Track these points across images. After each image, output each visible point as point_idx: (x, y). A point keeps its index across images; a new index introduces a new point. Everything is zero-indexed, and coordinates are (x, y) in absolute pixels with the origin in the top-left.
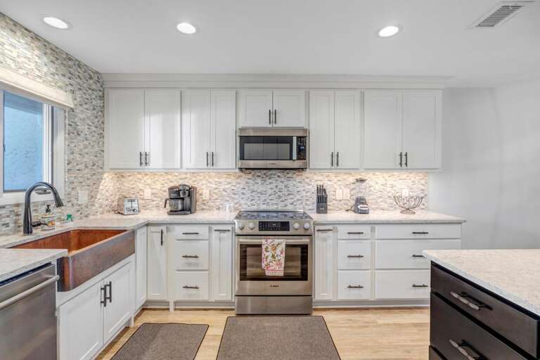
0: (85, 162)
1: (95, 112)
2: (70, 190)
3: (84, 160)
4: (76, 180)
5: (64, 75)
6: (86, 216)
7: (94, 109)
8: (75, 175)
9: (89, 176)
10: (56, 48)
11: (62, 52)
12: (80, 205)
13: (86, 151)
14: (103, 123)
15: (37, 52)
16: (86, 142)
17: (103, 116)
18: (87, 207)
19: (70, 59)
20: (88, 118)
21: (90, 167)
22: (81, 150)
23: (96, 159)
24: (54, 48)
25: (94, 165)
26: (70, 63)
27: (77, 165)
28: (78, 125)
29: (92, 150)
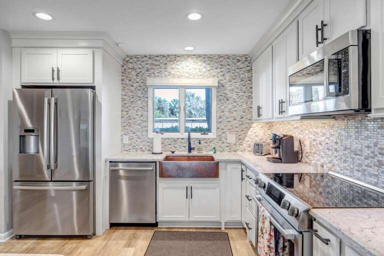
0: (234, 116)
1: (243, 82)
2: (221, 134)
3: (232, 115)
4: (225, 128)
5: (217, 68)
6: (235, 151)
7: (242, 81)
8: (225, 125)
9: (237, 125)
10: (211, 55)
11: (215, 56)
12: (229, 143)
13: (234, 109)
14: (251, 88)
15: (199, 63)
16: (234, 104)
17: (252, 83)
18: (235, 145)
19: (221, 57)
20: (237, 88)
21: (238, 119)
22: (230, 109)
23: (243, 114)
24: (209, 56)
25: (242, 118)
26: (221, 59)
27: (227, 118)
28: (227, 95)
29: (239, 108)
